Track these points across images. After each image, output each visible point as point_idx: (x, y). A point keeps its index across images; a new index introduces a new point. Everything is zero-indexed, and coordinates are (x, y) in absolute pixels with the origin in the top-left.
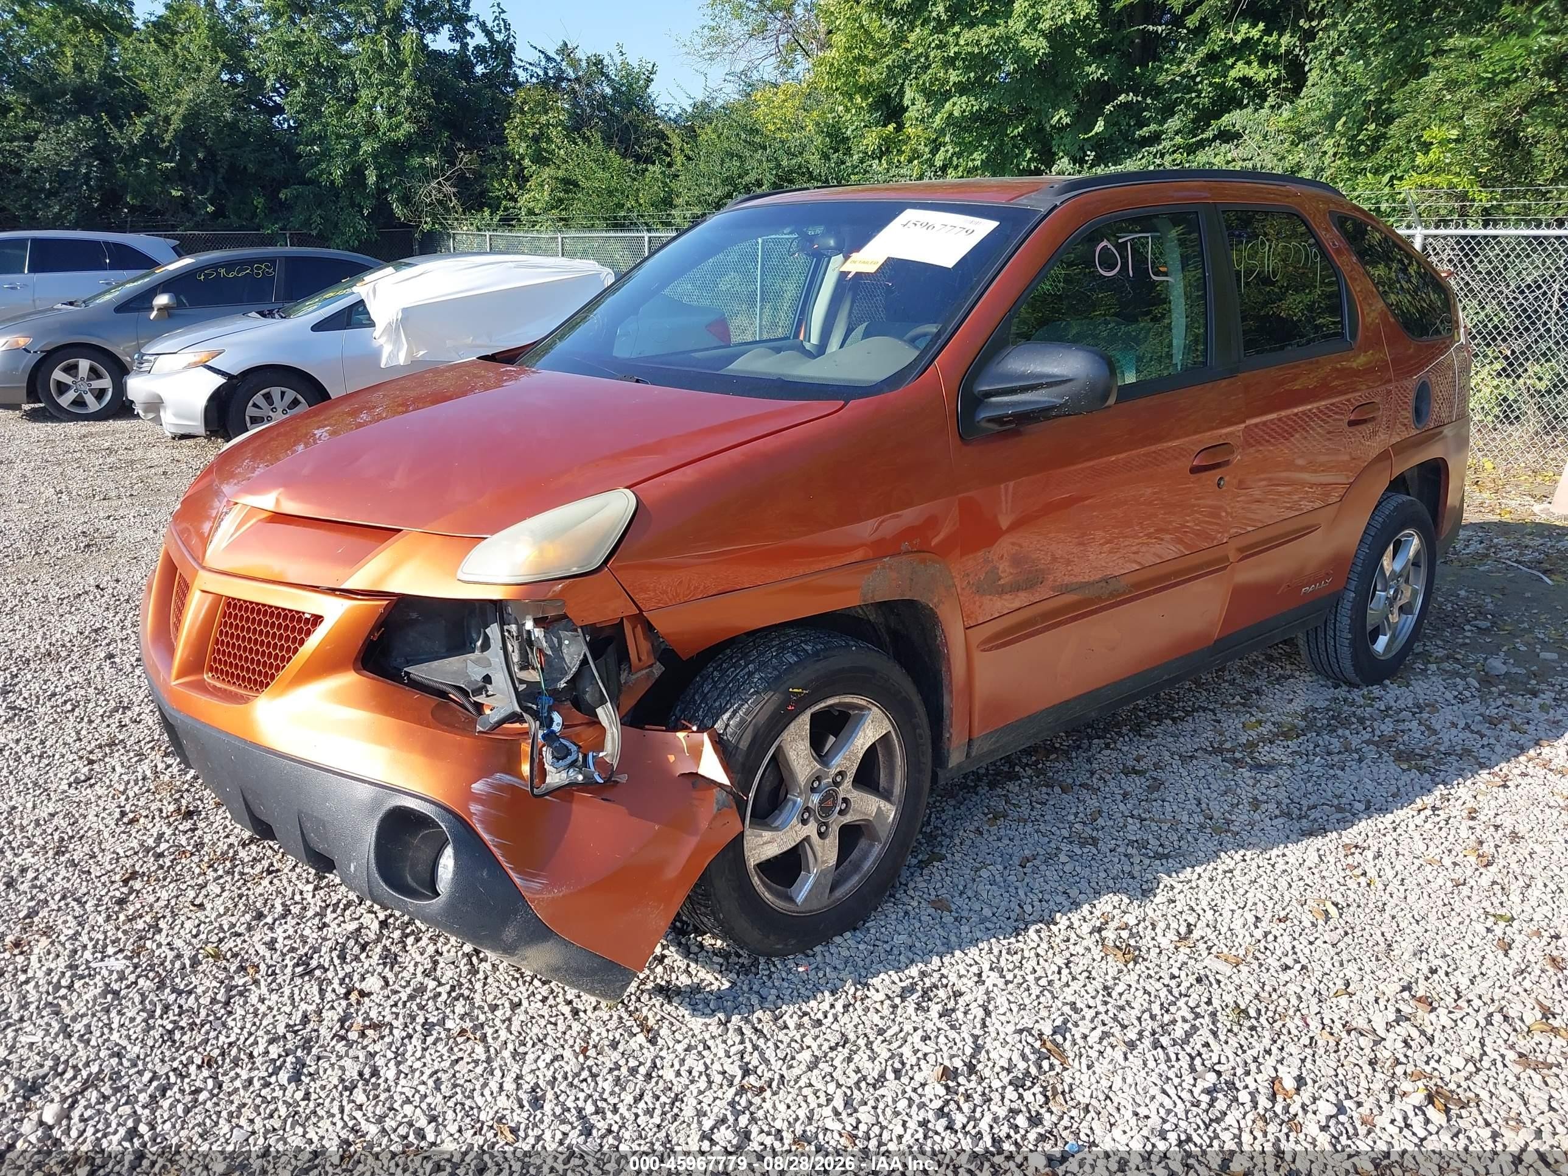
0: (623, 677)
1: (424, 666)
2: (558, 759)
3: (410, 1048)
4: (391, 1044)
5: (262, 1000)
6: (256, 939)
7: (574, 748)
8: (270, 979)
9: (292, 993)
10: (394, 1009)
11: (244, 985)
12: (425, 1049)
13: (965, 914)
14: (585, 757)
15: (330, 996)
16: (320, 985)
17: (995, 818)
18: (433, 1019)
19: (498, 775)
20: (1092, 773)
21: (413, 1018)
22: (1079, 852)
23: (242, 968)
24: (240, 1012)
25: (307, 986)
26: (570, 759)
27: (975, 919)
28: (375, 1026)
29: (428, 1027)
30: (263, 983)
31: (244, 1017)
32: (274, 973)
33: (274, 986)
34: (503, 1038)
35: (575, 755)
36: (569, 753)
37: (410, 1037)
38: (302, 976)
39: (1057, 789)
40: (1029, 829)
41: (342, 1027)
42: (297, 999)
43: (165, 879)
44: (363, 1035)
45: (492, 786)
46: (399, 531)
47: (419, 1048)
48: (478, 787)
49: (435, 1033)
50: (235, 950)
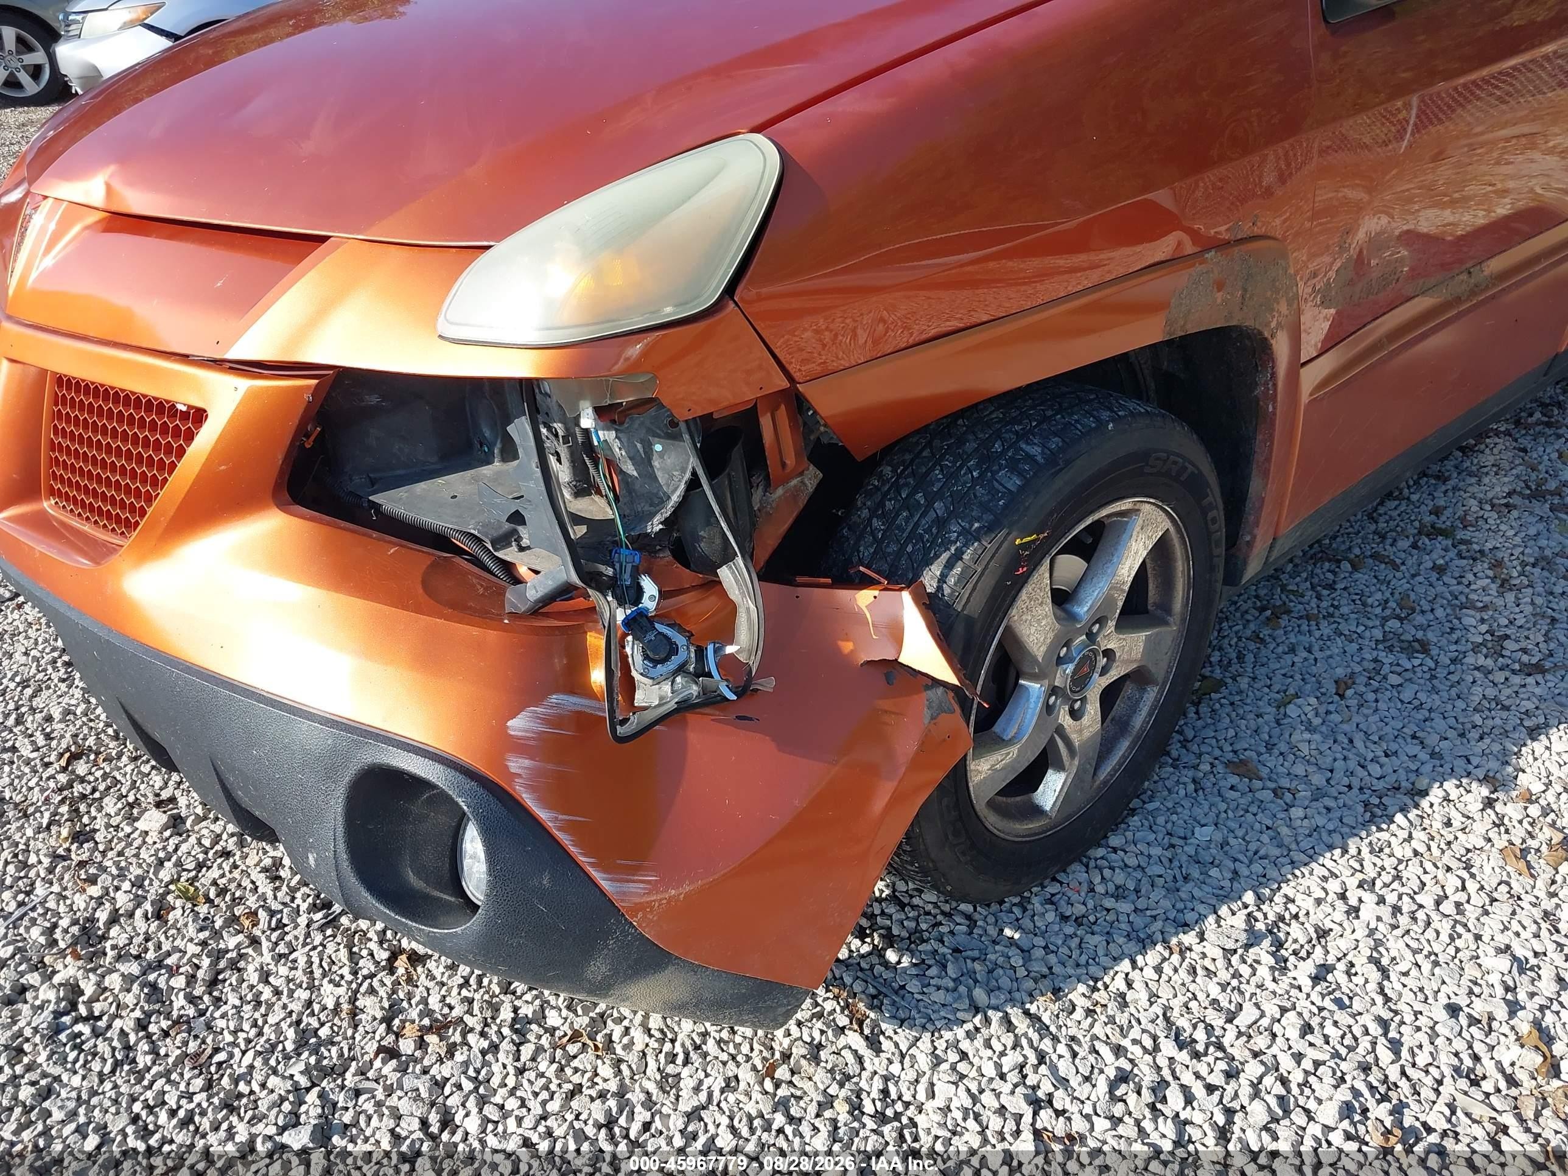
0: (757, 495)
1: (402, 493)
2: (656, 662)
3: (496, 1068)
4: (466, 1064)
5: (265, 976)
6: (252, 860)
7: (680, 640)
8: (274, 936)
9: (310, 963)
10: (464, 992)
11: (238, 946)
12: (521, 1072)
13: (1285, 782)
14: (701, 653)
15: (366, 966)
16: (350, 947)
17: (1276, 616)
18: (527, 1011)
19: (554, 698)
20: (1383, 537)
21: (496, 1009)
22: (1409, 666)
23: (232, 920)
24: (233, 1000)
25: (331, 947)
26: (675, 662)
27: (1304, 794)
28: (440, 1028)
29: (520, 1027)
30: (265, 945)
31: (238, 1009)
32: (280, 925)
33: (282, 949)
34: (639, 1046)
35: (686, 653)
36: (673, 650)
37: (494, 1048)
38: (322, 929)
39: (1346, 566)
40: (1326, 629)
41: (389, 1029)
42: (318, 973)
43: (120, 756)
44: (421, 1044)
45: (546, 721)
46: (323, 239)
47: (511, 1069)
48: (519, 724)
49: (531, 1037)
50: (222, 882)
